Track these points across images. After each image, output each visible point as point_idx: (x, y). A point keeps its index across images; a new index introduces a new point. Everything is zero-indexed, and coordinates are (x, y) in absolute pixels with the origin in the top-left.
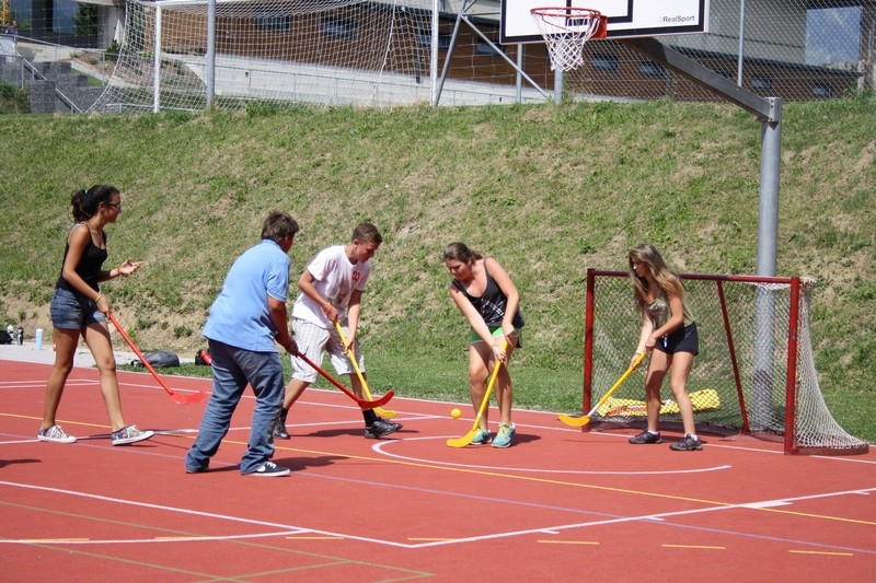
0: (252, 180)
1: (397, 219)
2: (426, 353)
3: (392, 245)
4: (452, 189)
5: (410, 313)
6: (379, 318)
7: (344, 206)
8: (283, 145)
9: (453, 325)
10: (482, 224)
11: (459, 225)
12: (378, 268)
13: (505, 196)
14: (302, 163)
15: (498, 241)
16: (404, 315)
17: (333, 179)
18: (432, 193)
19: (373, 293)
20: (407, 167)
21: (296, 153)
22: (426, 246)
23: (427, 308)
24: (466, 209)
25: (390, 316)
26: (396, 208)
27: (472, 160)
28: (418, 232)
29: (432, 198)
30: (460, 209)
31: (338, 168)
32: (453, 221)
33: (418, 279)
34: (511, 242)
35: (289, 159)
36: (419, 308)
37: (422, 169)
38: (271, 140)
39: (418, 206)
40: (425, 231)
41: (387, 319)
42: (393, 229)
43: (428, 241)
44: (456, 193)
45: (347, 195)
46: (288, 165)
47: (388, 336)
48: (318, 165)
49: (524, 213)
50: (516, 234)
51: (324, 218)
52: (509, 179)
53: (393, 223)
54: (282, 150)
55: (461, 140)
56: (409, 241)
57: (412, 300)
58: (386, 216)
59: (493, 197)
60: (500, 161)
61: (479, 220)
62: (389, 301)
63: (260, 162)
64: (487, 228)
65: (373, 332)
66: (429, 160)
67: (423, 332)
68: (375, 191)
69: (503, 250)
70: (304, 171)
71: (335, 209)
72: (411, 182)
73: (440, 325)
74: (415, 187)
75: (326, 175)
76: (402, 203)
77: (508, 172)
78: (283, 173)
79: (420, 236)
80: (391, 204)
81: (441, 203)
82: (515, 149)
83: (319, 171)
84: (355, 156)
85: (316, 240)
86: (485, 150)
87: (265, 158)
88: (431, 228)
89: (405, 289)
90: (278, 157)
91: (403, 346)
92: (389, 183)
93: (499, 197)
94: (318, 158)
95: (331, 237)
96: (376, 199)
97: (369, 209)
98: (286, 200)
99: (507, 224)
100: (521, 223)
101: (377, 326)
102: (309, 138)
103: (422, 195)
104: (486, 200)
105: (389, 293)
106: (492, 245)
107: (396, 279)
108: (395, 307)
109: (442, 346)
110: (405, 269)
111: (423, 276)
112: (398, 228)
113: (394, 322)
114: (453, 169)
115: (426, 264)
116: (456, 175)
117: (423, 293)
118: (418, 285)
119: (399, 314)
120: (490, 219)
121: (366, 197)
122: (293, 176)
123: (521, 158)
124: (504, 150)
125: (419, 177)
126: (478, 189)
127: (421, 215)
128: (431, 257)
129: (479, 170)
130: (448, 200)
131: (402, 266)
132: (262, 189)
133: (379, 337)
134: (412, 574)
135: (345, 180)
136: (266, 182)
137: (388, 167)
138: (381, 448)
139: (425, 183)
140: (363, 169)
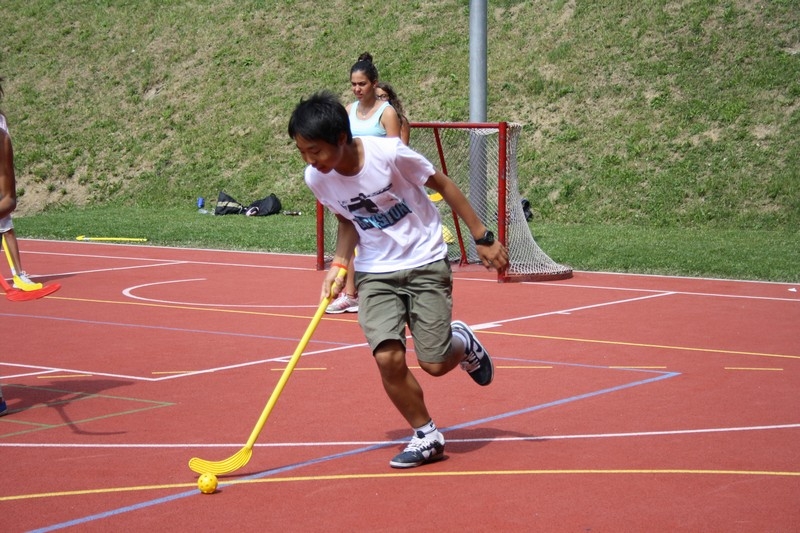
0: (6, 49)
1: (144, 81)
2: (175, 205)
3: (140, 105)
4: (194, 52)
5: (159, 168)
6: (130, 174)
7: (93, 70)
8: (34, 14)
9: (199, 178)
10: (223, 84)
11: (202, 85)
12: (128, 127)
13: (243, 57)
14: (52, 32)
15: (238, 99)
16: (154, 170)
17: (83, 45)
18: (176, 56)
19: (124, 151)
20: (152, 32)
21: (47, 22)
22: (172, 105)
23: (175, 163)
24: (208, 70)
25: (140, 172)
26: (142, 71)
27: (212, 24)
28: (164, 93)
29: (176, 61)
30: (203, 71)
31: (88, 35)
32: (196, 82)
33: (165, 137)
34: (250, 100)
35: (40, 28)
36: (167, 163)
37: (166, 34)
38: (23, 11)
39: (163, 68)
40: (170, 92)
41: (138, 174)
42: (140, 90)
43: (174, 101)
44: (198, 55)
45: (96, 60)
46: (39, 34)
47: (140, 190)
48: (68, 33)
49: (261, 72)
50: (254, 92)
51: (75, 82)
52: (247, 41)
53: (140, 85)
54: (32, 19)
55: (201, 6)
56: (156, 101)
57: (161, 156)
58: (134, 79)
59: (232, 58)
60: (237, 24)
61: (220, 81)
62: (140, 158)
63: (12, 32)
64: (228, 87)
65: (126, 187)
66: (172, 25)
67: (172, 187)
68: (122, 56)
69: (243, 106)
70: (54, 39)
71: (86, 73)
72: (156, 46)
73: (188, 179)
74: (160, 51)
75: (76, 42)
76: (148, 66)
77: (245, 34)
78: (35, 42)
79: (166, 97)
80: (137, 67)
81: (185, 65)
82: (251, 13)
83: (69, 38)
84: (102, 24)
85: (69, 103)
86: (224, 15)
87: (16, 28)
88: (175, 88)
89: (154, 146)
90: (29, 27)
91: (153, 199)
92: (135, 48)
93: (238, 58)
94: (68, 26)
95: (83, 99)
96: (123, 63)
97: (116, 73)
98: (38, 67)
99: (246, 83)
100: (259, 82)
101: (129, 182)
102: (58, 8)
103: (166, 58)
104: (226, 61)
105: (139, 151)
106: (233, 102)
107: (145, 137)
108: (145, 163)
109: (190, 198)
110: (153, 126)
111: (170, 133)
112: (146, 89)
113: (144, 177)
114: (195, 33)
115: (172, 123)
116: (197, 40)
117: (170, 150)
118: (166, 142)
119: (149, 170)
120: (231, 79)
121: (114, 63)
122: (45, 43)
123: (257, 21)
124: (241, 15)
125: (163, 42)
126: (218, 51)
127: (166, 77)
128: (177, 115)
129: (219, 34)
130: (191, 63)
131: (149, 126)
132: (15, 56)
133: (131, 191)
134: (153, 404)
135: (94, 47)
136: (19, 50)
137: (134, 33)
138: (131, 292)
139: (169, 47)
140: (110, 35)
